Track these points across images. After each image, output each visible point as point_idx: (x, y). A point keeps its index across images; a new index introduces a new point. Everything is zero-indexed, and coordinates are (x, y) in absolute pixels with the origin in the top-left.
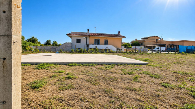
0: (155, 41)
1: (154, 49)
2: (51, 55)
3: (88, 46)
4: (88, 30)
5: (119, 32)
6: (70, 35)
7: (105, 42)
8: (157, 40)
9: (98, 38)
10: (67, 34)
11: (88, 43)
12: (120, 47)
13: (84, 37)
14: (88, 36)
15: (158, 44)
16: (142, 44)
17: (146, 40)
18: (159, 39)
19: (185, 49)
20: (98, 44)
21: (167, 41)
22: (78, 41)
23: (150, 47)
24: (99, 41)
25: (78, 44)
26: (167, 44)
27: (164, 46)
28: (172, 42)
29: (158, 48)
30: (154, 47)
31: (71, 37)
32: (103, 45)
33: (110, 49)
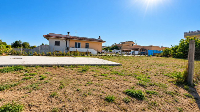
0: (131, 45)
1: (129, 53)
2: (21, 58)
3: (68, 48)
4: (68, 33)
5: (100, 37)
6: (47, 37)
7: (86, 45)
8: (132, 45)
9: (78, 41)
10: (43, 36)
11: (68, 46)
12: (100, 51)
13: (64, 40)
14: (68, 39)
15: (133, 48)
16: (120, 48)
17: (123, 44)
18: (134, 44)
19: (152, 53)
20: (79, 47)
21: (140, 46)
22: (57, 43)
23: (127, 51)
24: (79, 44)
25: (56, 46)
26: (140, 48)
27: (137, 50)
28: (144, 47)
29: (133, 52)
30: (130, 51)
31: (48, 39)
32: (84, 48)
33: (91, 52)
